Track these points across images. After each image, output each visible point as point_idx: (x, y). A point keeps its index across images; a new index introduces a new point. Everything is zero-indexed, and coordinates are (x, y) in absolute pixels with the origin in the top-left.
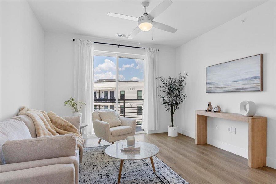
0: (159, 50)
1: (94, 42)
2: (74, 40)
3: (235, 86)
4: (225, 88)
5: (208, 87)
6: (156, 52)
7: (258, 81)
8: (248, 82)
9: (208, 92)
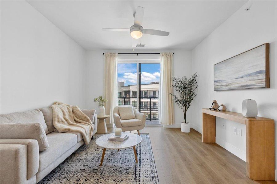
0: (173, 53)
1: (118, 54)
2: (104, 54)
3: (238, 83)
4: (230, 86)
5: (216, 85)
6: (171, 56)
7: (263, 76)
8: (252, 78)
9: (216, 90)
